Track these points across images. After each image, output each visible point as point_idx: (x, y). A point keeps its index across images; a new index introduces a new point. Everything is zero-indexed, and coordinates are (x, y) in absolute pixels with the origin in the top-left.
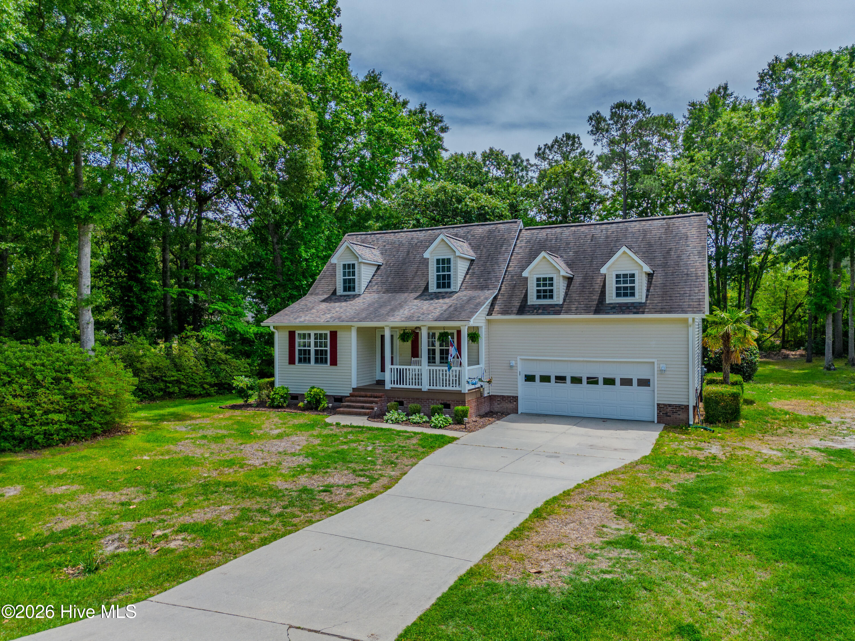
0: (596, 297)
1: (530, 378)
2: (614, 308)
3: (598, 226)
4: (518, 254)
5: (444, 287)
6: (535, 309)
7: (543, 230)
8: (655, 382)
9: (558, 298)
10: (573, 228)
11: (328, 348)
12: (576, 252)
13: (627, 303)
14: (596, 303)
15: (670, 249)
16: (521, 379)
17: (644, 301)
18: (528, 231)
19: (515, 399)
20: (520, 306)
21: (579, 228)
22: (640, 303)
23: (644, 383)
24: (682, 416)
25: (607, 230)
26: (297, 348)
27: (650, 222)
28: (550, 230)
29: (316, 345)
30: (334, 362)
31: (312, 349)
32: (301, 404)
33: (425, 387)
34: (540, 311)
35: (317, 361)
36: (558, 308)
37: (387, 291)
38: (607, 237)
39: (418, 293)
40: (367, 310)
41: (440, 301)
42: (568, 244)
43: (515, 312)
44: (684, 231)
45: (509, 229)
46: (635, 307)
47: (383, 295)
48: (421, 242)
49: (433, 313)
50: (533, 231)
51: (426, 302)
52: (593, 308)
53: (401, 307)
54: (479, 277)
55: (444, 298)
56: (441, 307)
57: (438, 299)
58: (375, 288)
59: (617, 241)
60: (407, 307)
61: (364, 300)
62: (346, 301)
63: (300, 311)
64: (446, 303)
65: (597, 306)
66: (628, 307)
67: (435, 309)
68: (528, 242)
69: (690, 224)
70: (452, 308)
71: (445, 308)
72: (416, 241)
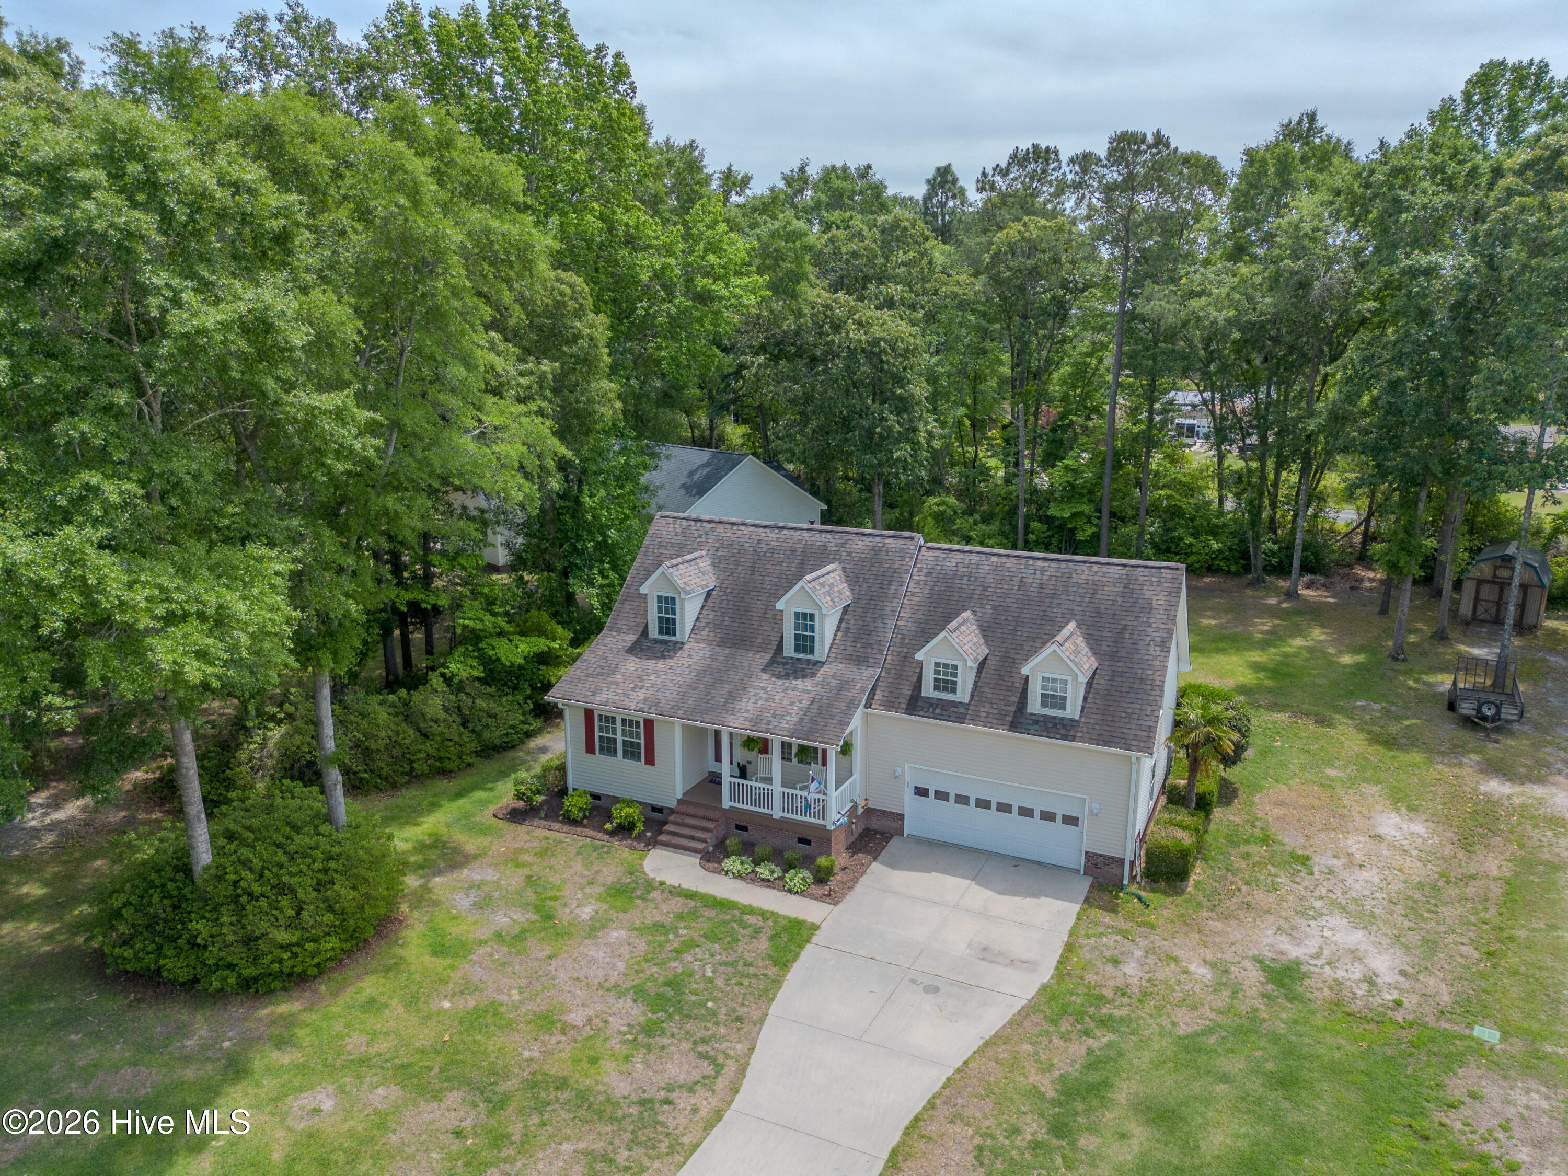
0: (1015, 699)
1: (921, 792)
2: (1036, 722)
3: (1031, 562)
4: (913, 594)
5: (805, 652)
6: (931, 705)
7: (952, 555)
8: (1085, 821)
9: (963, 694)
10: (995, 559)
11: (642, 741)
12: (995, 608)
13: (1054, 718)
14: (1013, 709)
15: (1125, 627)
16: (909, 793)
17: (1077, 717)
18: (931, 553)
19: (901, 817)
20: (912, 697)
21: (1004, 560)
22: (1072, 720)
23: (1071, 821)
24: (1116, 871)
25: (1043, 570)
26: (597, 734)
27: (1104, 568)
28: (961, 556)
29: (624, 733)
30: (650, 761)
31: (619, 738)
32: (608, 826)
33: (777, 813)
34: (938, 711)
35: (625, 753)
36: (962, 710)
37: (722, 643)
38: (1041, 586)
39: (768, 656)
40: (696, 688)
41: (799, 683)
42: (985, 588)
43: (904, 706)
44: (1148, 594)
45: (901, 550)
46: (1064, 726)
47: (718, 649)
48: (772, 551)
49: (789, 714)
50: (938, 553)
51: (779, 682)
52: (1009, 719)
53: (744, 689)
54: (856, 639)
55: (804, 677)
56: (800, 701)
57: (796, 678)
58: (705, 632)
59: (1054, 596)
60: (752, 692)
61: (690, 656)
62: (663, 657)
63: (599, 674)
64: (808, 692)
65: (1015, 716)
66: (1055, 725)
67: (792, 704)
68: (928, 574)
69: (1159, 584)
70: (815, 706)
71: (805, 703)
72: (764, 548)
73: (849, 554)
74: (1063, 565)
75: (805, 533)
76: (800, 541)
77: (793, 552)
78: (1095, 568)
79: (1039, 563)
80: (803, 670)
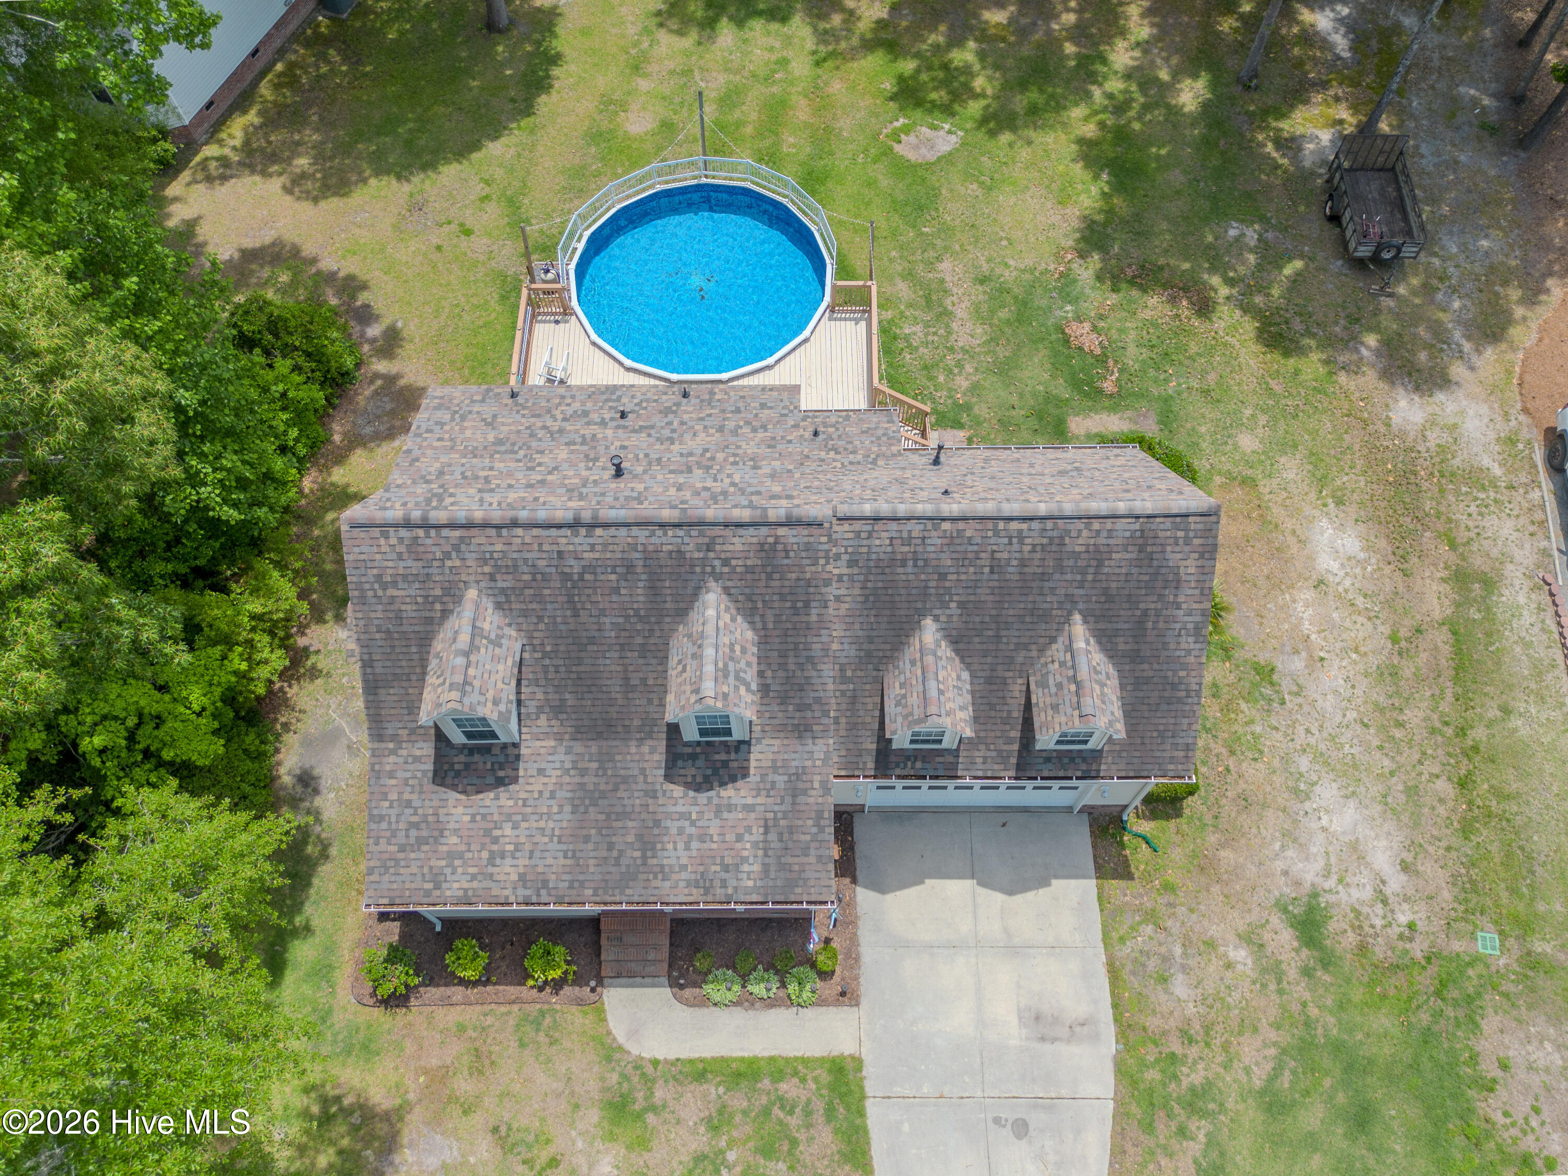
0: (1016, 734)
2: (1048, 760)
3: (1001, 525)
6: (908, 758)
7: (879, 526)
9: (950, 744)
10: (946, 526)
12: (962, 605)
13: (1070, 751)
14: (1016, 747)
15: (1145, 613)
17: (1099, 747)
18: (846, 527)
20: (879, 751)
21: (961, 525)
22: (1093, 751)
24: (1119, 814)
28: (894, 526)
32: (530, 983)
34: (919, 765)
36: (950, 759)
37: (579, 733)
38: (1023, 563)
39: (662, 746)
40: (587, 839)
41: (728, 792)
42: (943, 577)
43: (871, 765)
44: (1173, 558)
45: (808, 547)
46: (1084, 760)
47: (578, 747)
48: (589, 568)
49: (745, 860)
50: (857, 526)
51: (703, 797)
52: (1014, 760)
53: (657, 823)
54: (783, 700)
55: (733, 779)
56: (749, 829)
57: (723, 784)
58: (543, 721)
59: (1044, 577)
60: (673, 826)
61: (541, 772)
62: (501, 782)
63: (421, 841)
64: (749, 808)
65: (1020, 756)
66: (1072, 760)
67: (739, 838)
68: (852, 563)
69: (1187, 541)
70: (772, 836)
71: (757, 833)
72: (576, 568)
73: (726, 562)
74: (1049, 524)
75: (635, 531)
76: (633, 547)
77: (630, 567)
78: (1096, 525)
79: (1014, 525)
80: (725, 764)
